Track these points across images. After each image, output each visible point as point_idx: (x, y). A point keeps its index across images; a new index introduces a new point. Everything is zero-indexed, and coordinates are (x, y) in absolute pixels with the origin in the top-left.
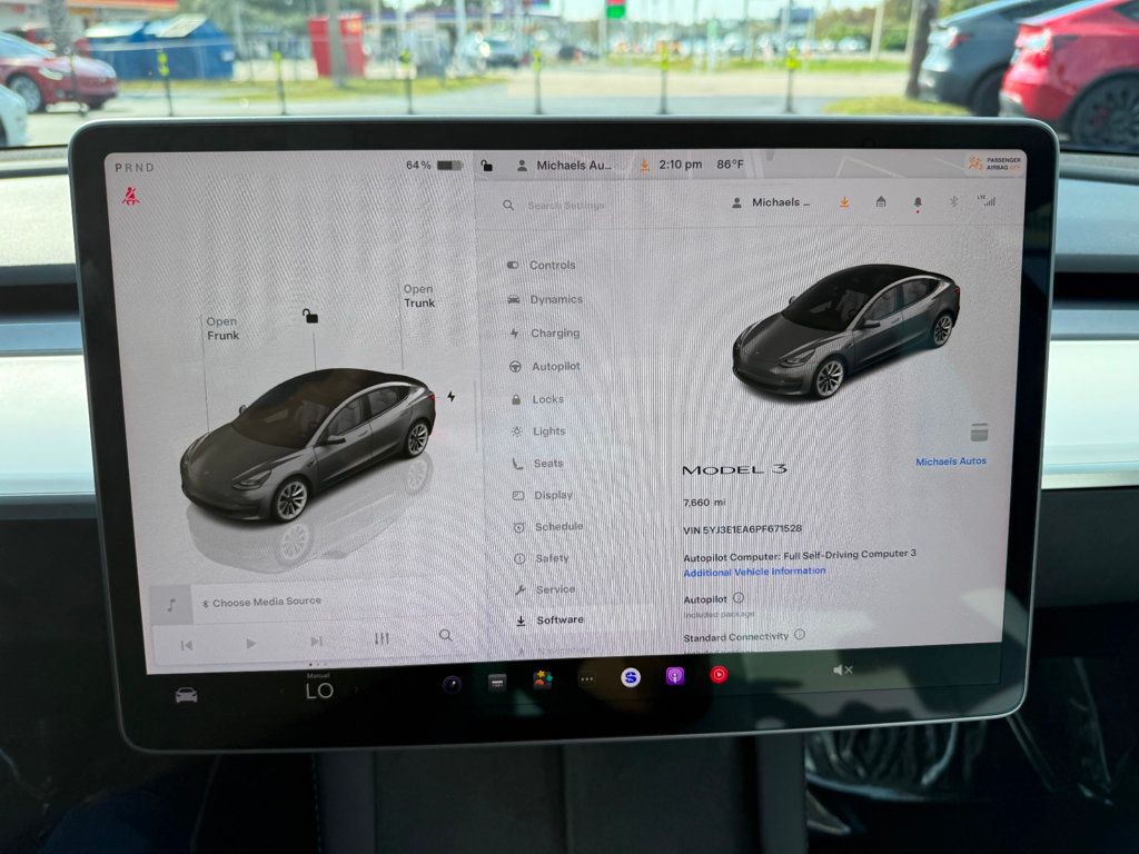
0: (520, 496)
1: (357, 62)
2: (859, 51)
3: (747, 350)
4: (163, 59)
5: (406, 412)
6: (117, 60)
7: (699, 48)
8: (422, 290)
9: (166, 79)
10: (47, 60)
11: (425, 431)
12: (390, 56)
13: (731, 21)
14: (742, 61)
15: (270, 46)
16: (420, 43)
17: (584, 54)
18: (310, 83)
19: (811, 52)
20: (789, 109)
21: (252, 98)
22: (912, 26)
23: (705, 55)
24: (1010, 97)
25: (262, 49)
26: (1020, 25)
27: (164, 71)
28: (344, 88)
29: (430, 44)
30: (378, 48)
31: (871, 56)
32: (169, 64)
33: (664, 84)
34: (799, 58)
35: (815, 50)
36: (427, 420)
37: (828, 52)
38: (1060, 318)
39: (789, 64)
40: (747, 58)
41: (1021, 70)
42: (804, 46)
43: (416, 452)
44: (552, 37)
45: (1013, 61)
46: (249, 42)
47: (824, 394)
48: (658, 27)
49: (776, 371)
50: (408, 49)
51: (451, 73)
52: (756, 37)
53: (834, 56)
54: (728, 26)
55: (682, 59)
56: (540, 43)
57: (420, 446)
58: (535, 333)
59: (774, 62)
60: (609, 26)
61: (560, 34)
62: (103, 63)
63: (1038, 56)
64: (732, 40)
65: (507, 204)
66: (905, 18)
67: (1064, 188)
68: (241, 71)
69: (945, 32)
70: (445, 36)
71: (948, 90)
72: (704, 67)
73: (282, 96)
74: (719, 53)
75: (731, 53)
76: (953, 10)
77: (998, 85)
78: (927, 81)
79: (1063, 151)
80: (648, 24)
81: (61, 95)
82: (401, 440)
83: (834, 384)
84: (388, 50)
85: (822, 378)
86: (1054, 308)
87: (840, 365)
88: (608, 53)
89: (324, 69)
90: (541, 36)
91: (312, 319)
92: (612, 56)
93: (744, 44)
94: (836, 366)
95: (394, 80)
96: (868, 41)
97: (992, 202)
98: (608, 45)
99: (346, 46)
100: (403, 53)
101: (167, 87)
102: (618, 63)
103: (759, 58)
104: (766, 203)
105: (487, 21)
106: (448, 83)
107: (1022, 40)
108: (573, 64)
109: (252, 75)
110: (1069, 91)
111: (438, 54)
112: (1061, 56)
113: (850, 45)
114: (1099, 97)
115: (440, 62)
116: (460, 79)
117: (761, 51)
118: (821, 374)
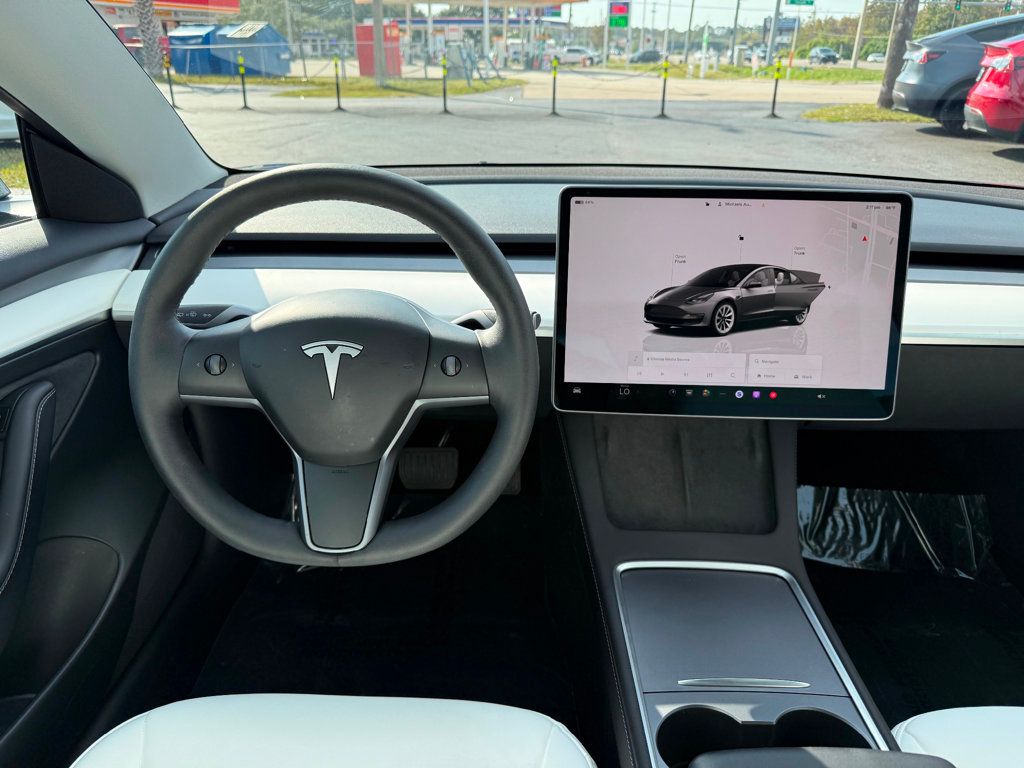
1: (394, 61)
4: (241, 60)
7: (693, 56)
9: (243, 77)
12: (418, 56)
15: (314, 45)
16: (449, 46)
18: (353, 80)
20: (773, 115)
21: (308, 95)
22: (891, 36)
25: (308, 48)
26: (988, 48)
28: (383, 87)
29: (458, 47)
33: (664, 90)
39: (775, 74)
41: (984, 88)
45: (978, 79)
51: (475, 73)
60: (612, 32)
63: (999, 74)
68: (296, 69)
69: (917, 50)
70: (471, 41)
72: (696, 76)
73: (337, 93)
78: (898, 93)
84: (416, 51)
89: (367, 68)
95: (426, 79)
99: (387, 50)
101: (242, 83)
102: (617, 68)
105: (504, 27)
106: (473, 84)
107: (987, 60)
109: (306, 73)
117: (750, 61)
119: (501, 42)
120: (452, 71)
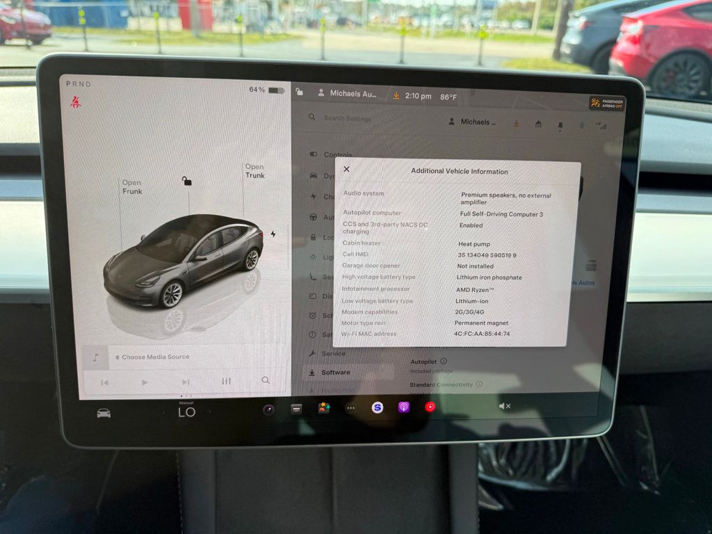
0: (314, 296)
1: (208, 21)
2: (524, 28)
4: (82, 13)
5: (245, 243)
6: (51, 13)
7: (425, 23)
8: (257, 167)
9: (84, 26)
10: (5, 10)
11: (257, 255)
12: (229, 18)
13: (445, 6)
14: (451, 31)
15: (151, 8)
16: (249, 11)
17: (353, 22)
18: (177, 33)
19: (494, 28)
20: (480, 64)
21: (139, 42)
22: (558, 14)
23: (429, 27)
24: (615, 62)
25: (146, 10)
26: (624, 18)
27: (82, 21)
28: (199, 38)
29: (255, 11)
30: (221, 13)
31: (532, 32)
32: (85, 17)
33: (402, 45)
34: (487, 31)
35: (498, 27)
36: (259, 248)
37: (505, 29)
38: (643, 199)
39: (481, 35)
40: (455, 30)
41: (623, 45)
42: (490, 24)
43: (251, 268)
44: (333, 12)
45: (618, 40)
46: (138, 5)
48: (400, 8)
50: (241, 14)
51: (268, 31)
52: (461, 17)
53: (509, 32)
54: (443, 9)
55: (414, 29)
56: (325, 14)
57: (253, 264)
58: (326, 197)
59: (471, 33)
60: (369, 5)
61: (337, 9)
62: (42, 14)
63: (634, 37)
64: (446, 18)
65: (311, 116)
66: (553, 9)
67: (647, 120)
68: (132, 24)
69: (576, 20)
70: (265, 7)
71: (579, 56)
72: (428, 34)
73: (159, 41)
74: (438, 26)
75: (445, 26)
76: (583, 6)
77: (608, 55)
78: (566, 50)
79: (647, 97)
80: (393, 5)
81: (14, 34)
82: (242, 260)
84: (227, 14)
86: (639, 193)
88: (367, 22)
89: (186, 24)
90: (326, 10)
91: (188, 183)
92: (369, 24)
93: (453, 21)
95: (231, 34)
96: (530, 22)
97: (605, 127)
98: (368, 18)
99: (201, 11)
100: (237, 17)
101: (84, 32)
102: (374, 30)
103: (462, 30)
104: (469, 122)
106: (265, 37)
107: (624, 27)
108: (346, 28)
109: (140, 27)
110: (652, 60)
111: (260, 18)
112: (648, 38)
113: (519, 25)
114: (670, 65)
115: (261, 23)
116: (273, 35)
117: (463, 26)
119: (288, 9)
120: (251, 27)
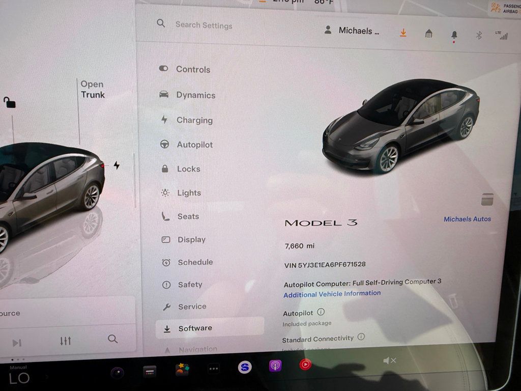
0: (167, 240)
3: (332, 137)
5: (82, 176)
8: (95, 85)
11: (97, 191)
36: (99, 183)
43: (90, 207)
47: (385, 170)
49: (352, 152)
57: (93, 202)
58: (180, 120)
65: (160, 22)
82: (79, 197)
83: (392, 163)
85: (383, 159)
87: (396, 150)
91: (11, 104)
94: (393, 151)
97: (505, 37)
104: (349, 31)
118: (383, 156)
